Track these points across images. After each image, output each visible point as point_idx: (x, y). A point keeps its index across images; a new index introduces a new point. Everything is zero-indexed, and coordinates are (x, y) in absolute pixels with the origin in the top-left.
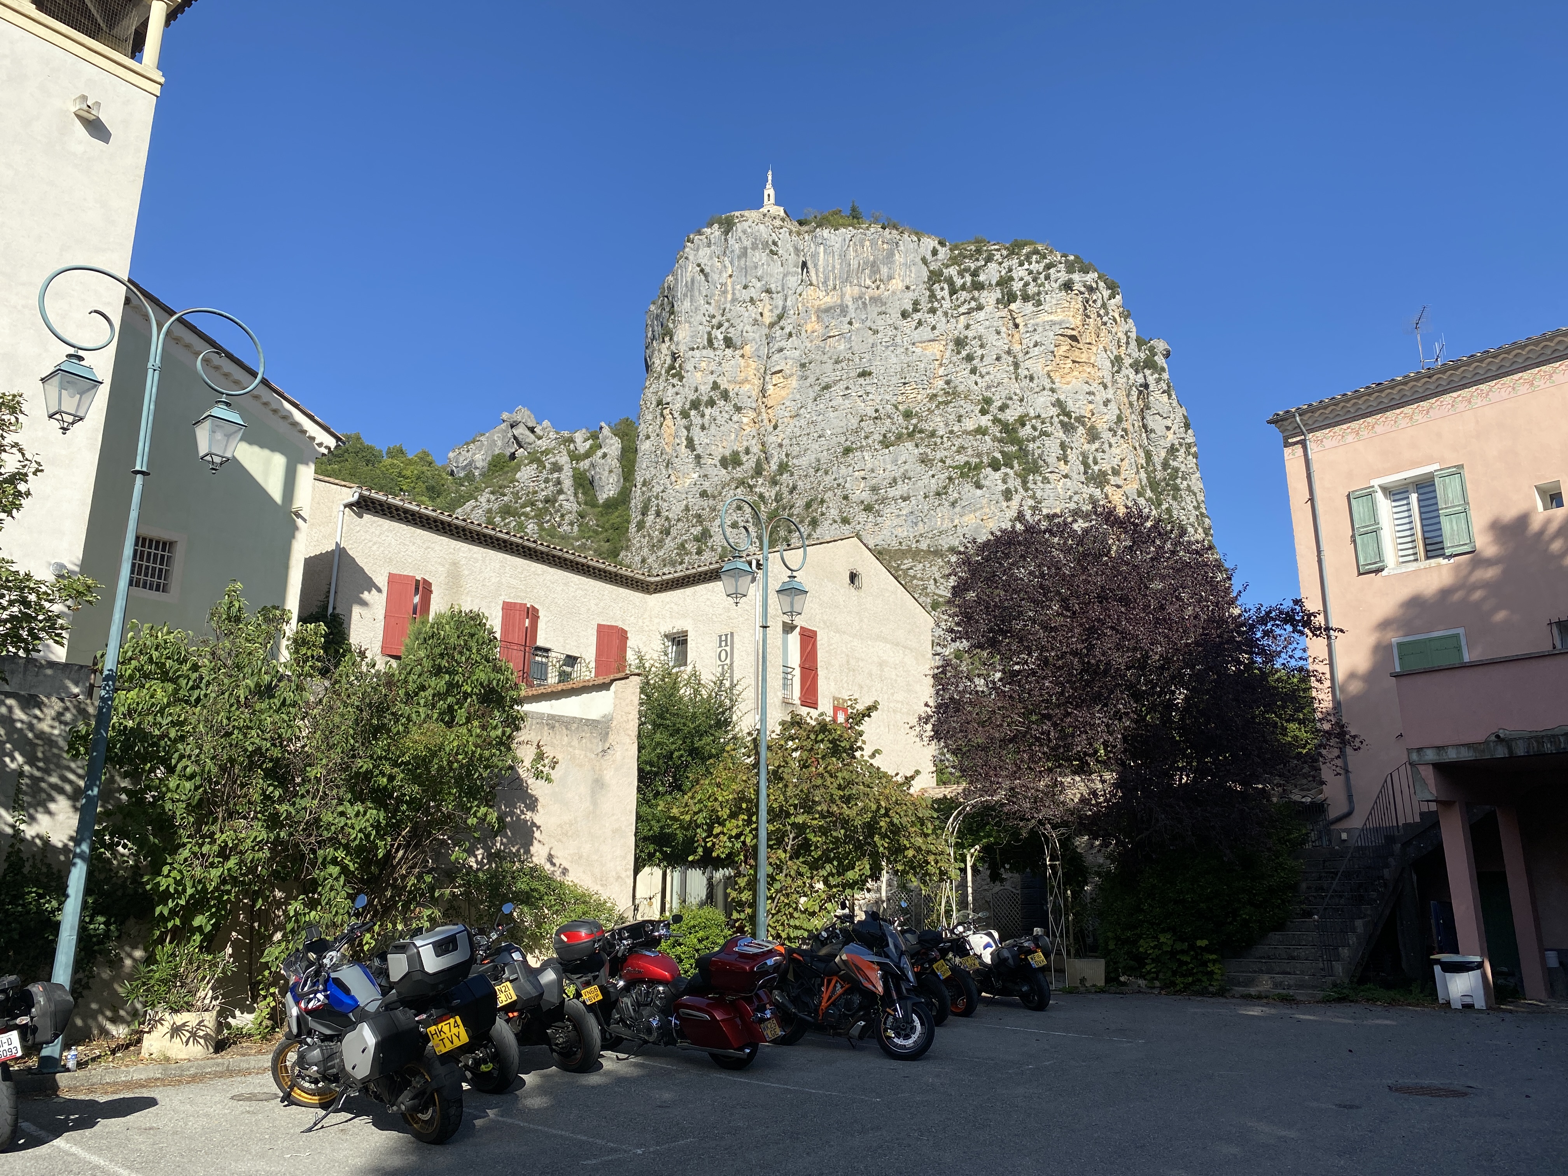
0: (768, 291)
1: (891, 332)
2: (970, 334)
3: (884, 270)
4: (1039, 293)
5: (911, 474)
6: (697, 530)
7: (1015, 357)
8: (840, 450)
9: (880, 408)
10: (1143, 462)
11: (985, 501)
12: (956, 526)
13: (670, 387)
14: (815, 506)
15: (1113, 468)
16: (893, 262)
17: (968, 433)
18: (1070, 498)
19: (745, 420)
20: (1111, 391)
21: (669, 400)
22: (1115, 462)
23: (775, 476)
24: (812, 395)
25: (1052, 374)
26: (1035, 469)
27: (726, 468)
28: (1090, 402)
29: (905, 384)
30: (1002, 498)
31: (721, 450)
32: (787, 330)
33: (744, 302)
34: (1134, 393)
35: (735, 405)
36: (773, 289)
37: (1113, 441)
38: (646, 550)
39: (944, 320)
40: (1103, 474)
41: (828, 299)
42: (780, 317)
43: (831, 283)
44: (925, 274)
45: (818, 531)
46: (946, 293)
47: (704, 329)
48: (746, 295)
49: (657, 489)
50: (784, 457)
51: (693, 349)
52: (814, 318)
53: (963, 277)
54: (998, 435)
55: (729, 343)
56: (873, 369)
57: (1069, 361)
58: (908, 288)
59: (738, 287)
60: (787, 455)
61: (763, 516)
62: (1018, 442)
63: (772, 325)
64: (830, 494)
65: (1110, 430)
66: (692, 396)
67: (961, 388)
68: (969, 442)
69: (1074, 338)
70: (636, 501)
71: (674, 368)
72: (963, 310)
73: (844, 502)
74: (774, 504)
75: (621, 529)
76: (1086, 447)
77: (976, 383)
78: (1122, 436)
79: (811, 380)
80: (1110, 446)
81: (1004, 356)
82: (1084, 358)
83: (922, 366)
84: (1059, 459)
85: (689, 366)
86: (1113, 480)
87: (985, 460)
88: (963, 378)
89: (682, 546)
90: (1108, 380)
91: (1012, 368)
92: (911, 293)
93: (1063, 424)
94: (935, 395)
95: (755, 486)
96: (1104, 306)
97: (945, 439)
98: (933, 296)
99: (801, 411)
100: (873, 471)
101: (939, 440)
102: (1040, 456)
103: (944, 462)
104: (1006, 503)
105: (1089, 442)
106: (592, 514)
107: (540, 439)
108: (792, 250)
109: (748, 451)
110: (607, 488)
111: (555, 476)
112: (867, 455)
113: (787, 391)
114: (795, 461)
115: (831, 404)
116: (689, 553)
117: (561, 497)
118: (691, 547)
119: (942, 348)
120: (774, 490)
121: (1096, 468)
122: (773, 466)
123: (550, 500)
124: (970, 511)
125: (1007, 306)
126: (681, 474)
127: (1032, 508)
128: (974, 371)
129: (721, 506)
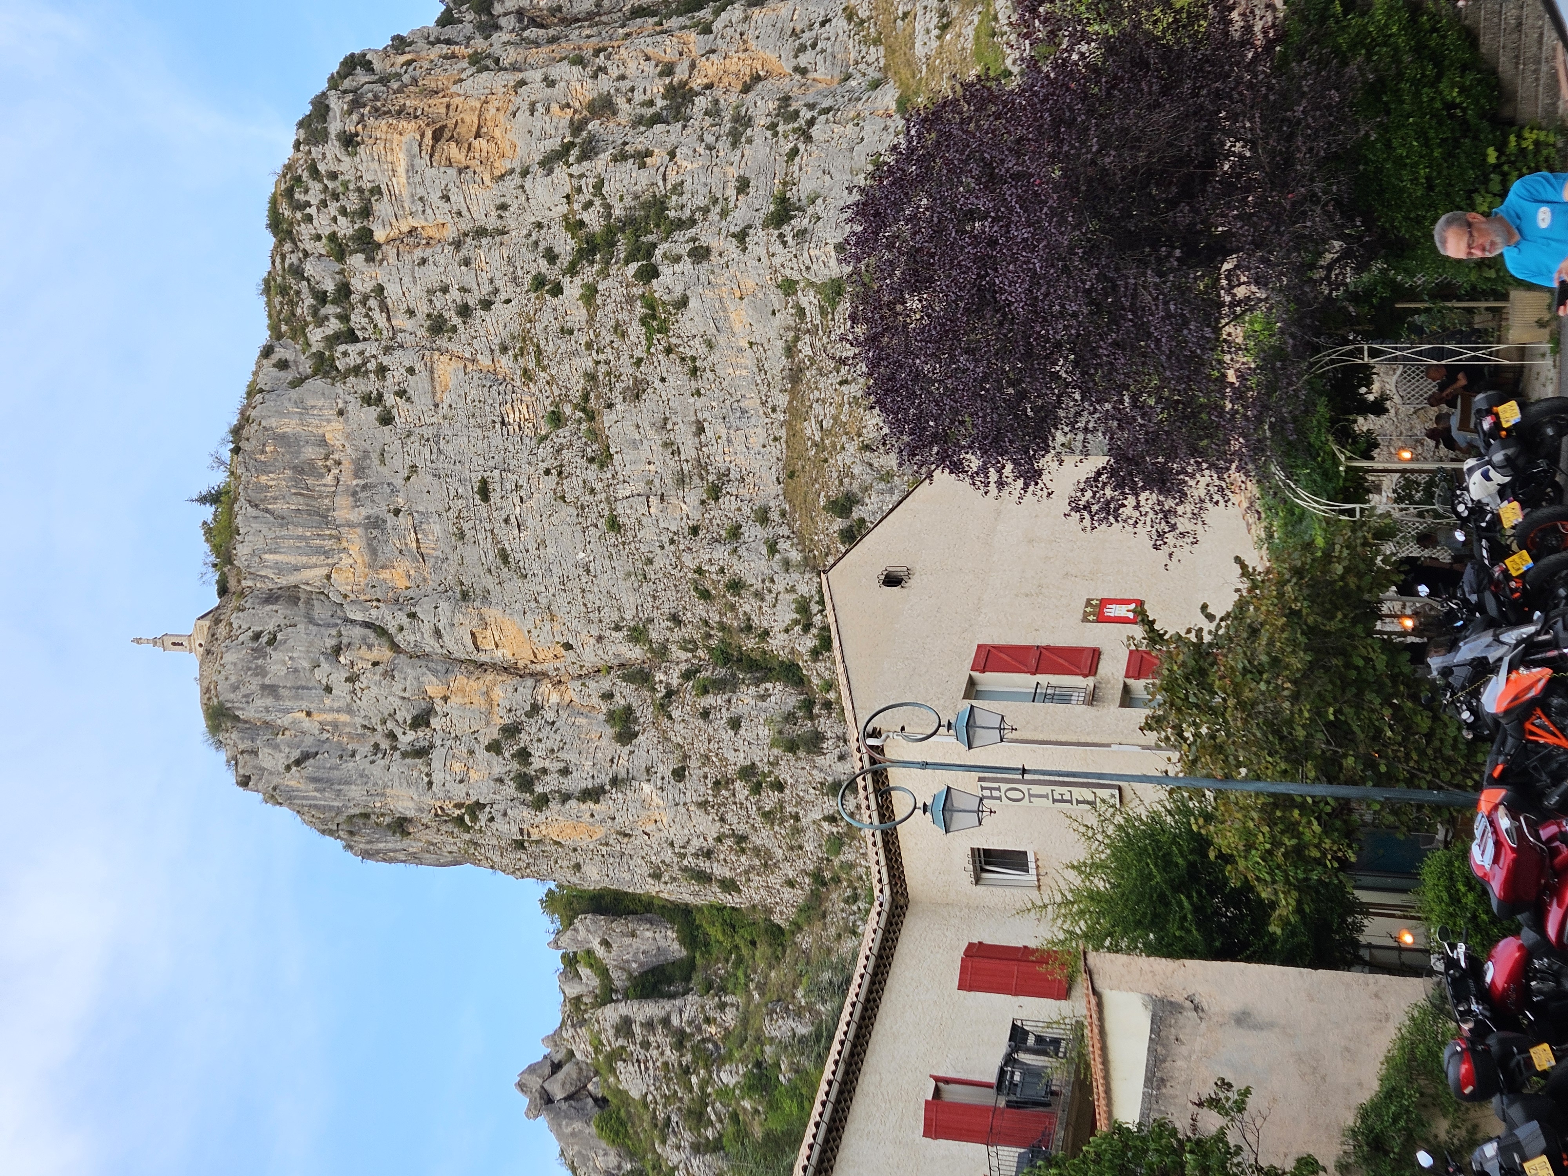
0: (337, 650)
1: (414, 445)
2: (423, 309)
3: (310, 452)
4: (360, 190)
5: (658, 417)
6: (741, 789)
7: (466, 235)
8: (612, 538)
9: (543, 466)
10: (651, 21)
11: (709, 294)
12: (751, 344)
13: (494, 825)
14: (708, 584)
15: (661, 74)
16: (297, 438)
17: (591, 320)
18: (710, 148)
19: (554, 698)
20: (529, 75)
21: (515, 829)
22: (650, 68)
23: (651, 650)
24: (517, 581)
25: (497, 173)
26: (658, 205)
27: (636, 735)
28: (548, 110)
29: (503, 423)
30: (705, 264)
31: (604, 742)
32: (405, 621)
33: (354, 691)
34: (532, 33)
35: (529, 715)
36: (334, 642)
37: (614, 72)
38: (772, 879)
39: (399, 353)
40: (671, 92)
41: (354, 550)
42: (381, 632)
44: (318, 383)
45: (750, 580)
46: (353, 349)
47: (398, 765)
48: (341, 689)
49: (668, 855)
50: (620, 635)
51: (430, 783)
52: (385, 575)
53: (327, 318)
54: (597, 267)
55: (421, 720)
56: (476, 477)
57: (476, 143)
58: (341, 413)
59: (327, 702)
60: (618, 628)
61: (721, 672)
62: (610, 232)
63: (395, 647)
64: (686, 558)
65: (595, 76)
66: (510, 789)
67: (515, 328)
68: (607, 316)
69: (437, 136)
71: (460, 819)
72: (382, 321)
73: (701, 534)
74: (701, 653)
76: (623, 118)
77: (508, 301)
78: (608, 58)
79: (489, 582)
80: (622, 77)
81: (464, 253)
82: (472, 119)
83: (473, 394)
84: (642, 166)
85: (459, 793)
86: (681, 73)
87: (637, 291)
88: (497, 322)
89: (768, 816)
90: (512, 78)
91: (484, 241)
92: (350, 408)
93: (585, 156)
94: (525, 371)
95: (668, 686)
96: (384, 80)
97: (602, 357)
98: (357, 370)
99: (543, 601)
100: (650, 482)
101: (603, 369)
102: (636, 197)
103: (640, 361)
104: (714, 258)
105: (615, 113)
106: (706, 968)
107: (571, 1054)
108: (269, 608)
109: (608, 696)
110: (662, 943)
111: (637, 1029)
112: (623, 491)
113: (507, 626)
114: (628, 616)
115: (533, 551)
116: (781, 804)
117: (675, 1021)
118: (769, 799)
119: (445, 358)
120: (676, 653)
121: (660, 103)
122: (635, 653)
123: (680, 1039)
124: (726, 319)
125: (379, 246)
126: (644, 814)
127: (724, 214)
128: (487, 305)
129: (701, 747)
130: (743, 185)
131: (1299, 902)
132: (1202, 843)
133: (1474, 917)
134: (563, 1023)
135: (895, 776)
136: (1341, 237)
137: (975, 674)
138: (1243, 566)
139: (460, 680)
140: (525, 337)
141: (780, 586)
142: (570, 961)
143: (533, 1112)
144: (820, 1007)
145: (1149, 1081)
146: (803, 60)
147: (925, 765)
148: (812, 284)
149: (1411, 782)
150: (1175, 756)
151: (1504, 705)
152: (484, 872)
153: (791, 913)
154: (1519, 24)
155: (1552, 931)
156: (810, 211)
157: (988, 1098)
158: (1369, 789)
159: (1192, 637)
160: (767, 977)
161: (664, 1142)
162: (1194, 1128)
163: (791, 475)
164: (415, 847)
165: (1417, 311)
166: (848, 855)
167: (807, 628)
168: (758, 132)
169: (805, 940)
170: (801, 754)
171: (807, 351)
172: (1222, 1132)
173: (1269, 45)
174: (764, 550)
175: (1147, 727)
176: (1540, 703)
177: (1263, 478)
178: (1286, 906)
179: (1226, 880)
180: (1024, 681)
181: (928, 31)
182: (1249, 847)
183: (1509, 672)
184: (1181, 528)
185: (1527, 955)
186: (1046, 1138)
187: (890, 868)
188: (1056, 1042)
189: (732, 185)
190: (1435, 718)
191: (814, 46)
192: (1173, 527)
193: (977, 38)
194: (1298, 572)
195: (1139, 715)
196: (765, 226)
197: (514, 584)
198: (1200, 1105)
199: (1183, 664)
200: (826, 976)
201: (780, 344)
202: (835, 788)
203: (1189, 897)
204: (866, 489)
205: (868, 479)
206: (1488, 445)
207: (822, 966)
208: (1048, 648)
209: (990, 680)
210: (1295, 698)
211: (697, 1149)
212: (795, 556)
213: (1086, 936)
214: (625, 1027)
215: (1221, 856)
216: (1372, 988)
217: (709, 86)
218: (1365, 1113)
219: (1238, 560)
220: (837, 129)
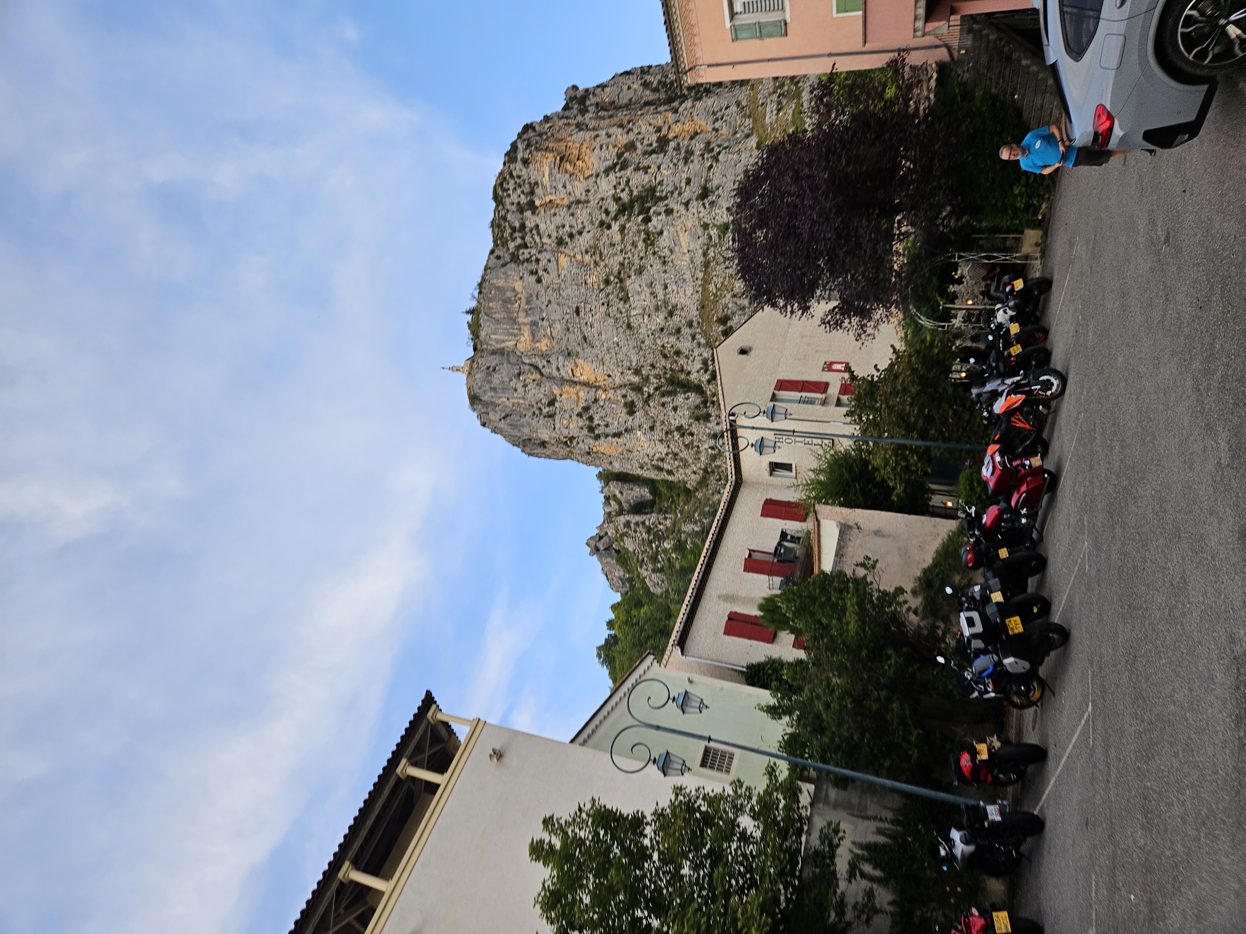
0: (519, 374)
1: (550, 291)
2: (554, 234)
3: (509, 294)
4: (530, 183)
5: (649, 282)
6: (677, 435)
7: (572, 203)
8: (628, 332)
9: (601, 302)
10: (652, 108)
11: (672, 229)
12: (689, 251)
13: (579, 445)
14: (666, 352)
15: (656, 132)
16: (504, 288)
17: (623, 240)
18: (675, 165)
19: (603, 396)
20: (600, 132)
21: (587, 447)
22: (651, 129)
23: (643, 378)
24: (590, 349)
25: (586, 176)
26: (652, 190)
27: (635, 412)
28: (607, 148)
29: (586, 283)
30: (671, 217)
31: (623, 414)
32: (545, 363)
33: (525, 391)
34: (602, 113)
35: (593, 403)
36: (517, 371)
37: (636, 131)
38: (687, 471)
39: (544, 253)
40: (659, 140)
41: (526, 334)
42: (536, 368)
43: (516, 332)
44: (512, 265)
45: (684, 351)
46: (526, 251)
47: (542, 420)
49: (646, 460)
50: (630, 372)
51: (555, 428)
52: (538, 345)
53: (516, 238)
54: (626, 217)
56: (574, 306)
57: (577, 163)
58: (521, 278)
59: (515, 395)
60: (629, 369)
61: (670, 388)
62: (632, 202)
63: (542, 374)
64: (658, 341)
65: (628, 133)
66: (585, 432)
67: (591, 243)
68: (629, 238)
69: (562, 160)
70: (652, 475)
71: (566, 442)
72: (538, 240)
73: (665, 331)
74: (663, 380)
75: (670, 485)
76: (639, 152)
77: (589, 232)
78: (634, 124)
79: (579, 349)
81: (571, 211)
82: (576, 152)
83: (574, 271)
84: (646, 173)
85: (566, 432)
86: (664, 131)
87: (642, 227)
88: (584, 241)
89: (687, 446)
90: (593, 134)
91: (580, 206)
92: (525, 276)
93: (622, 168)
94: (595, 262)
95: (649, 393)
96: (540, 135)
97: (627, 256)
98: (527, 260)
99: (600, 357)
100: (644, 309)
101: (627, 261)
102: (643, 187)
103: (642, 258)
104: (675, 214)
105: (636, 149)
106: (660, 503)
107: (607, 533)
108: (493, 357)
109: (624, 396)
110: (643, 493)
111: (632, 525)
112: (633, 313)
113: (586, 367)
114: (634, 364)
115: (596, 336)
116: (692, 442)
117: (647, 523)
118: (688, 439)
119: (563, 255)
120: (653, 380)
121: (655, 145)
122: (636, 379)
123: (649, 530)
124: (679, 240)
125: (537, 208)
126: (637, 444)
127: (680, 194)
128: (580, 233)
129: (661, 418)
130: (688, 181)
131: (905, 488)
132: (866, 463)
133: (980, 496)
134: (604, 521)
135: (740, 432)
136: (950, 205)
137: (776, 392)
138: (894, 349)
139: (567, 388)
140: (595, 247)
141: (696, 353)
142: (607, 499)
143: (592, 554)
144: (704, 521)
145: (836, 555)
146: (717, 125)
147: (753, 428)
148: (715, 225)
149: (958, 441)
150: (858, 427)
151: (1003, 410)
152: (575, 463)
153: (694, 484)
154: (1042, 106)
155: (1013, 504)
156: (716, 193)
157: (770, 558)
158: (940, 443)
159: (869, 378)
160: (684, 508)
161: (641, 567)
162: (854, 574)
163: (703, 307)
164: (548, 453)
165: (981, 239)
166: (718, 463)
167: (706, 371)
168: (696, 158)
169: (699, 495)
170: (702, 422)
171: (712, 254)
172: (865, 577)
173: (926, 116)
174: (690, 338)
175: (847, 415)
176: (1019, 409)
177: (906, 311)
178: (899, 489)
179: (875, 478)
180: (796, 395)
181: (772, 112)
182: (886, 465)
183: (1007, 396)
184: (868, 332)
185: (1001, 512)
186: (792, 574)
187: (735, 468)
188: (799, 538)
189: (684, 181)
190: (972, 414)
191: (722, 118)
192: (865, 332)
193: (793, 114)
194: (918, 352)
195: (844, 410)
196: (697, 199)
197: (588, 350)
198: (857, 565)
199: (865, 390)
200: (707, 509)
201: (701, 251)
202: (715, 436)
203: (859, 484)
204: (734, 313)
205: (735, 310)
206: (1007, 299)
207: (705, 505)
208: (807, 382)
209: (782, 394)
210: (911, 405)
211: (654, 571)
212: (703, 341)
213: (815, 498)
214: (627, 524)
215: (873, 467)
216: (933, 523)
217: (676, 137)
218: (925, 571)
219: (892, 346)
220: (730, 156)
